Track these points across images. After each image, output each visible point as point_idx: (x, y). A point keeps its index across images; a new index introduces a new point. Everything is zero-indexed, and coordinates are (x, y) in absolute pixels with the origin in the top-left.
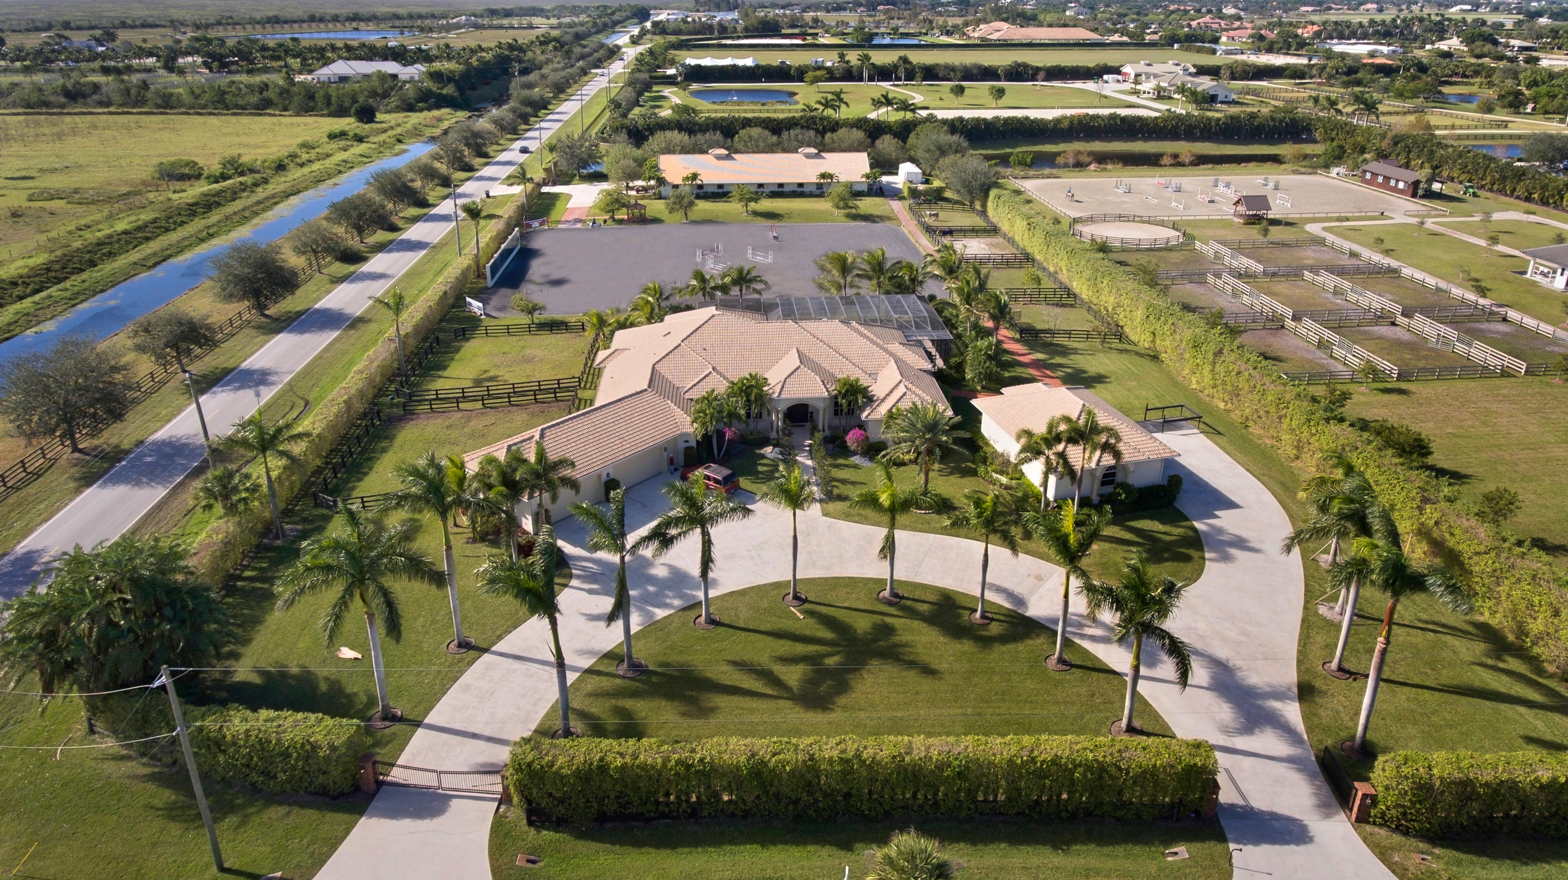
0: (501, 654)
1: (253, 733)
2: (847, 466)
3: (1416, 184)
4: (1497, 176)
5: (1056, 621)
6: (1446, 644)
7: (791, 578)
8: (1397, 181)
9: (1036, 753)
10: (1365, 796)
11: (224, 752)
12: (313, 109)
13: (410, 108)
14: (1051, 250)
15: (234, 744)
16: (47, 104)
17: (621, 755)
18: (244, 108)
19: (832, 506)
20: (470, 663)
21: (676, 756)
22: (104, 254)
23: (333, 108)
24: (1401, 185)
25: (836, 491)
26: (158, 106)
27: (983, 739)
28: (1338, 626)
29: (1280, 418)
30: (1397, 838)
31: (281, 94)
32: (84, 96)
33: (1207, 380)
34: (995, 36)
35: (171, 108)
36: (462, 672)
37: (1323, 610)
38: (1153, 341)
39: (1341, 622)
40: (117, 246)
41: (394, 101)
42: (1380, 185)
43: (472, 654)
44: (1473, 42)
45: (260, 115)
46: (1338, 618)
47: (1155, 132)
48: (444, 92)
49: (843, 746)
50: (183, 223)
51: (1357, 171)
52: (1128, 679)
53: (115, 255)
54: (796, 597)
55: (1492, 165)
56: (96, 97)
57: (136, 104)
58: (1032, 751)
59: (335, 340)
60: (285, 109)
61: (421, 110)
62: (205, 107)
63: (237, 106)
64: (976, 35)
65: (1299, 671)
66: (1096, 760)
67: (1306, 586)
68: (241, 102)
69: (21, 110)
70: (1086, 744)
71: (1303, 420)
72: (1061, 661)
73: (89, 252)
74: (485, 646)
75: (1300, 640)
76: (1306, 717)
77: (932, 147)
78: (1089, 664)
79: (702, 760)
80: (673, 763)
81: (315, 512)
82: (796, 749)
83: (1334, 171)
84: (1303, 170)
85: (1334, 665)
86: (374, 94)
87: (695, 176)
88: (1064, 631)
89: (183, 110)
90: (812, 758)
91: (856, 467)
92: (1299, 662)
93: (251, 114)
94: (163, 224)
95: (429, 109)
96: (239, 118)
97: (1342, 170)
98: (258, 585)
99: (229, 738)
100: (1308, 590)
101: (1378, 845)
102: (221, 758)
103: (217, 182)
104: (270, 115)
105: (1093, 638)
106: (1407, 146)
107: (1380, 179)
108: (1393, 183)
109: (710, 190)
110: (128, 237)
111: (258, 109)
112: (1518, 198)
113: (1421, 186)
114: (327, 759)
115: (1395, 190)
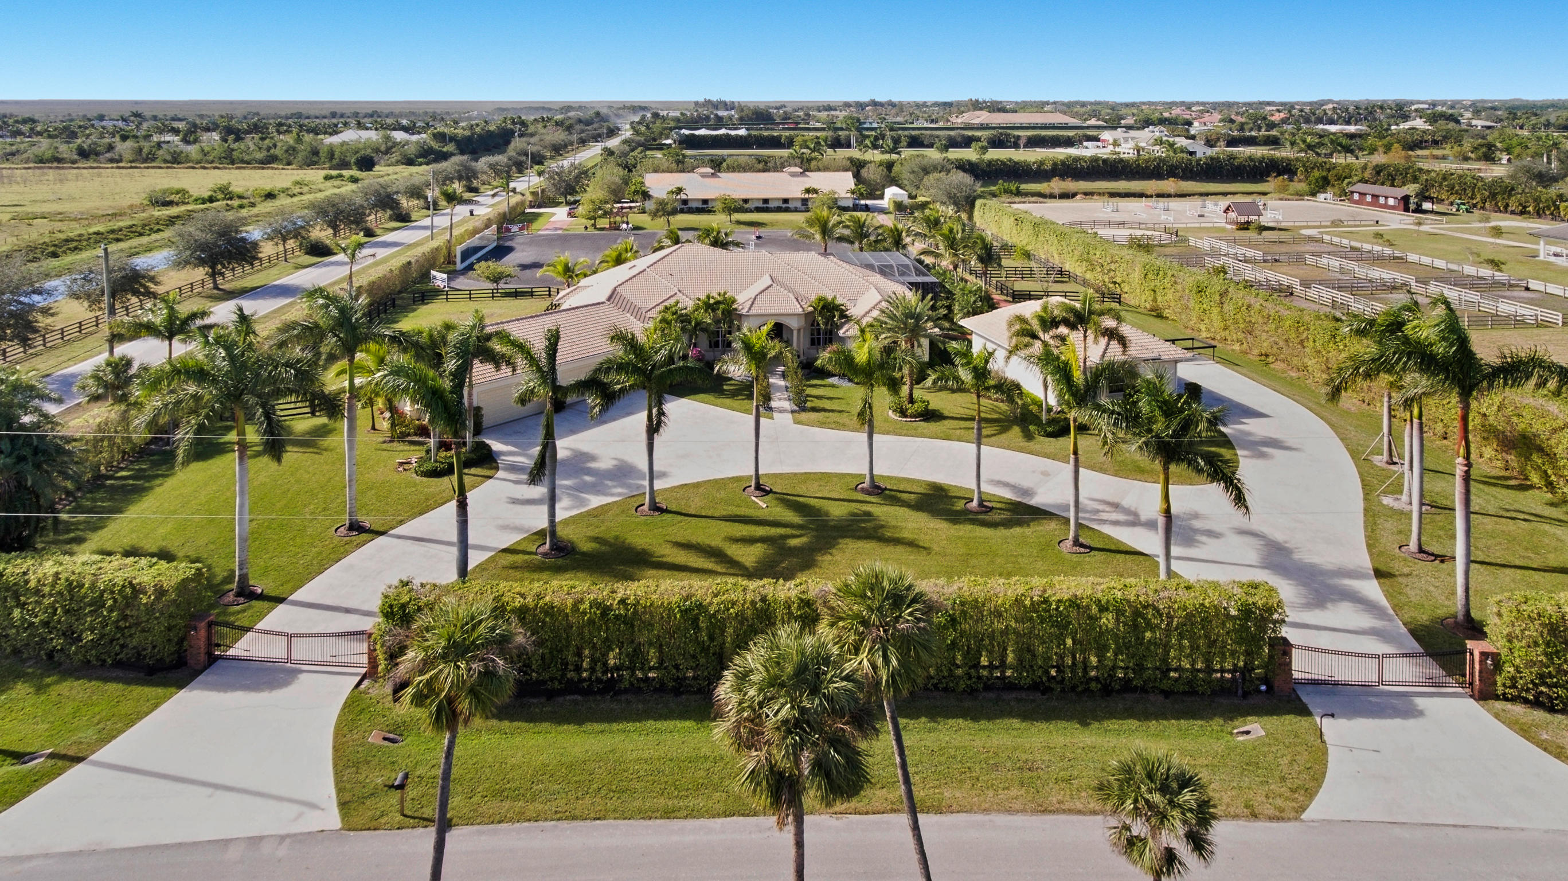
0: (399, 537)
1: (63, 576)
2: (824, 386)
3: (1406, 199)
4: (1487, 193)
5: (1067, 508)
6: (1545, 533)
7: (752, 472)
8: (1386, 198)
9: (1049, 592)
10: (1484, 655)
11: (22, 606)
12: (315, 163)
13: (410, 162)
14: (1041, 239)
15: (37, 592)
16: (59, 160)
17: (523, 596)
18: (248, 163)
19: (804, 416)
20: (359, 546)
21: (592, 596)
22: (69, 249)
23: (334, 162)
24: (1391, 202)
25: (809, 405)
26: (165, 161)
27: (981, 580)
28: (1408, 515)
29: (1302, 342)
30: (1540, 715)
31: (287, 151)
32: (97, 154)
33: (1218, 324)
34: (977, 121)
35: (179, 163)
36: (347, 553)
37: (1387, 501)
38: (1155, 300)
39: (1411, 511)
40: (85, 243)
41: (395, 157)
42: (1369, 204)
43: (364, 536)
44: (1436, 121)
45: (263, 168)
46: (1407, 508)
47: (1138, 173)
48: (445, 149)
49: (804, 586)
50: (159, 230)
51: (1345, 195)
52: (1162, 561)
53: (81, 250)
54: (758, 487)
55: (1480, 184)
56: (108, 155)
57: (145, 161)
58: (1045, 591)
59: (286, 305)
60: (289, 164)
61: (420, 164)
62: (212, 162)
63: (242, 161)
64: (959, 121)
65: (1371, 554)
66: (1128, 601)
67: (1362, 481)
68: (247, 158)
69: (32, 165)
70: (1112, 584)
71: (1327, 337)
72: (1076, 542)
73: (55, 245)
74: (381, 529)
75: (1366, 527)
76: (1388, 595)
77: (916, 169)
78: (1113, 547)
79: (623, 601)
80: (586, 606)
81: (219, 425)
82: (744, 590)
83: (1321, 197)
84: (1290, 197)
85: (1413, 546)
86: (377, 150)
87: (680, 190)
88: (1077, 518)
89: (190, 164)
90: (764, 599)
91: (833, 386)
92: (1369, 547)
93: (255, 168)
94: (139, 229)
95: (427, 164)
96: (242, 171)
97: (1329, 195)
98: (131, 482)
99: (32, 584)
100: (1365, 485)
101: (1517, 722)
102: (17, 613)
103: (203, 203)
104: (272, 168)
105: (1116, 523)
106: (1389, 174)
107: (1369, 198)
108: (1382, 200)
109: (694, 205)
110: (98, 237)
111: (263, 163)
112: (1513, 213)
113: (1412, 200)
114: (150, 609)
115: (1386, 206)
